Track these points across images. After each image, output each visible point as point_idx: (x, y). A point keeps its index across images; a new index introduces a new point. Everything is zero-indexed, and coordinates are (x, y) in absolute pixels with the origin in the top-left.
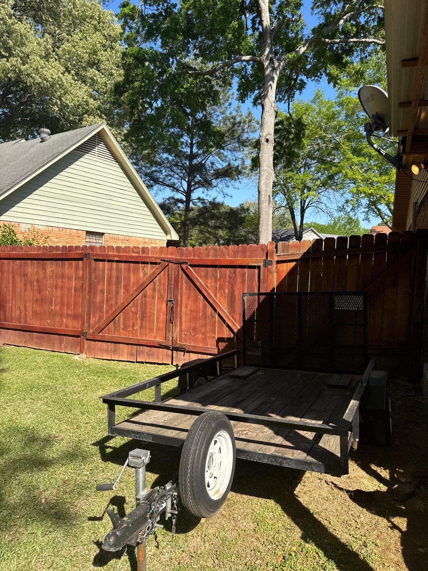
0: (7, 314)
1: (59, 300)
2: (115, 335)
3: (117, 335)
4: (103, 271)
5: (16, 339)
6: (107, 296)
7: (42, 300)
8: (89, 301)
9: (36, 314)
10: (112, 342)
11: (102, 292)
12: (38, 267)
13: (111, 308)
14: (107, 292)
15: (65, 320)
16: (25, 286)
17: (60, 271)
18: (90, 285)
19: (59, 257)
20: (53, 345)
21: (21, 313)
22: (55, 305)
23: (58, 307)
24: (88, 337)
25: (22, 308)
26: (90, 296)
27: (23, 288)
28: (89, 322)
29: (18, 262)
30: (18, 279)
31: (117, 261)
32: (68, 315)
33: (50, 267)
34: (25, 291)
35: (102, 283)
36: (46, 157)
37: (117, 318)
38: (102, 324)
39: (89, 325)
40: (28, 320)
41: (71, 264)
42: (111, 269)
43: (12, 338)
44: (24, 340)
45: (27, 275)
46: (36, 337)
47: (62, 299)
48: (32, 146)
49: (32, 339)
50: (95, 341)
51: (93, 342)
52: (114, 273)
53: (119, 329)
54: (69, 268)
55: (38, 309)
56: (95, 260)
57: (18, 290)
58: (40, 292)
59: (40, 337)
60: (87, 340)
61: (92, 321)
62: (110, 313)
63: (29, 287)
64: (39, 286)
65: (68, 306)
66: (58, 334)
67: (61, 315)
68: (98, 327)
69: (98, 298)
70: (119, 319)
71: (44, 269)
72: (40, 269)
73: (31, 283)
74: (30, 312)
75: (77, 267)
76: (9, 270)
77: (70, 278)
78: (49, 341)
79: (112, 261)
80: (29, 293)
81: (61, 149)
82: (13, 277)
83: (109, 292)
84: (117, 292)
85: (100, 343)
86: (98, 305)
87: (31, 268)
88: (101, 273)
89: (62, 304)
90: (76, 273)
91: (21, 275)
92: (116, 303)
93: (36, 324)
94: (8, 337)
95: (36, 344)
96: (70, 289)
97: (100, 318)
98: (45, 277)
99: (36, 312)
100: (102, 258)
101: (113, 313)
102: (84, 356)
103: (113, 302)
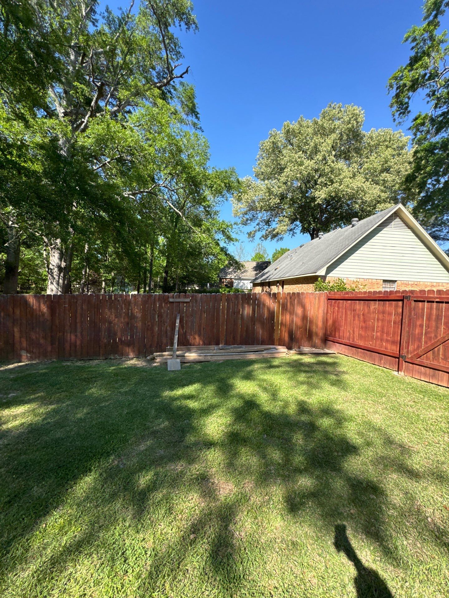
0: (341, 334)
1: (380, 329)
2: (435, 364)
3: (435, 363)
4: (423, 309)
5: (346, 351)
6: (426, 330)
7: (366, 328)
8: (409, 332)
9: (361, 337)
10: (430, 368)
11: (421, 326)
12: (364, 306)
13: (430, 340)
14: (426, 327)
15: (384, 344)
16: (354, 317)
17: (381, 308)
18: (410, 320)
19: (381, 299)
20: (374, 360)
21: (350, 335)
22: (377, 332)
23: (379, 334)
24: (407, 360)
25: (352, 332)
26: (409, 329)
27: (352, 318)
28: (408, 348)
29: (349, 301)
30: (349, 313)
31: (437, 302)
32: (387, 341)
33: (374, 306)
34: (354, 320)
35: (421, 319)
36: (357, 235)
37: (436, 349)
38: (420, 351)
39: (408, 351)
40: (355, 340)
41: (391, 304)
42: (431, 309)
43: (343, 350)
44: (351, 353)
45: (356, 310)
46: (361, 352)
47: (383, 329)
48: (347, 231)
49: (358, 353)
50: (413, 364)
51: (411, 365)
52: (434, 312)
53: (439, 359)
54: (389, 307)
55: (363, 333)
56: (415, 301)
57: (349, 320)
58: (364, 321)
59: (364, 353)
60: (405, 362)
61: (411, 348)
62: (429, 344)
63: (356, 318)
64: (364, 318)
65: (388, 334)
66: (379, 353)
67: (382, 340)
68: (417, 354)
69: (417, 331)
70: (439, 350)
71: (369, 307)
72: (366, 307)
73: (359, 316)
74: (356, 334)
75: (397, 306)
76: (343, 306)
77: (390, 314)
78: (371, 356)
79: (433, 302)
80: (357, 322)
81: (367, 228)
82: (346, 311)
83: (428, 326)
84: (437, 328)
85: (418, 366)
86: (417, 336)
87: (359, 306)
88: (420, 311)
89: (383, 332)
90: (395, 311)
91: (351, 310)
92: (436, 337)
93: (361, 343)
94: (341, 349)
95: (361, 357)
96: (390, 321)
97: (419, 347)
98: (369, 312)
99: (361, 335)
100: (422, 300)
101: (432, 344)
102: (402, 373)
103: (433, 335)
